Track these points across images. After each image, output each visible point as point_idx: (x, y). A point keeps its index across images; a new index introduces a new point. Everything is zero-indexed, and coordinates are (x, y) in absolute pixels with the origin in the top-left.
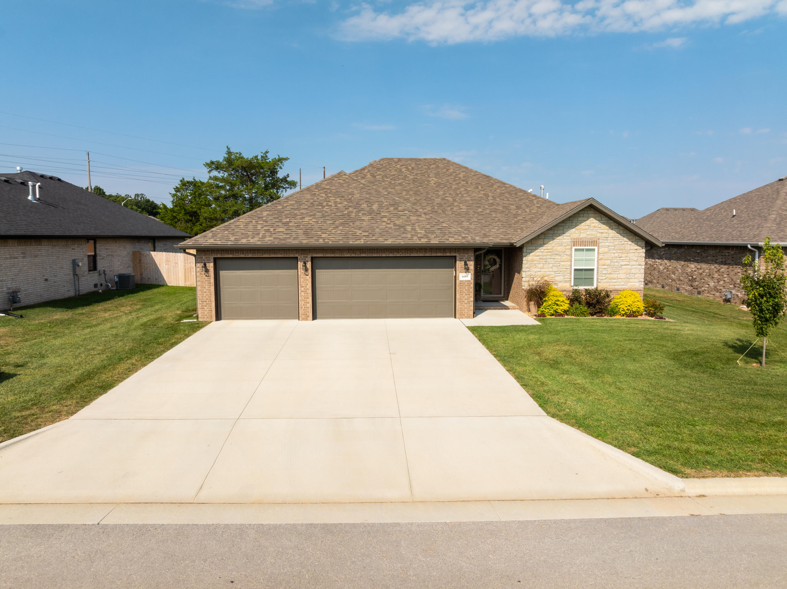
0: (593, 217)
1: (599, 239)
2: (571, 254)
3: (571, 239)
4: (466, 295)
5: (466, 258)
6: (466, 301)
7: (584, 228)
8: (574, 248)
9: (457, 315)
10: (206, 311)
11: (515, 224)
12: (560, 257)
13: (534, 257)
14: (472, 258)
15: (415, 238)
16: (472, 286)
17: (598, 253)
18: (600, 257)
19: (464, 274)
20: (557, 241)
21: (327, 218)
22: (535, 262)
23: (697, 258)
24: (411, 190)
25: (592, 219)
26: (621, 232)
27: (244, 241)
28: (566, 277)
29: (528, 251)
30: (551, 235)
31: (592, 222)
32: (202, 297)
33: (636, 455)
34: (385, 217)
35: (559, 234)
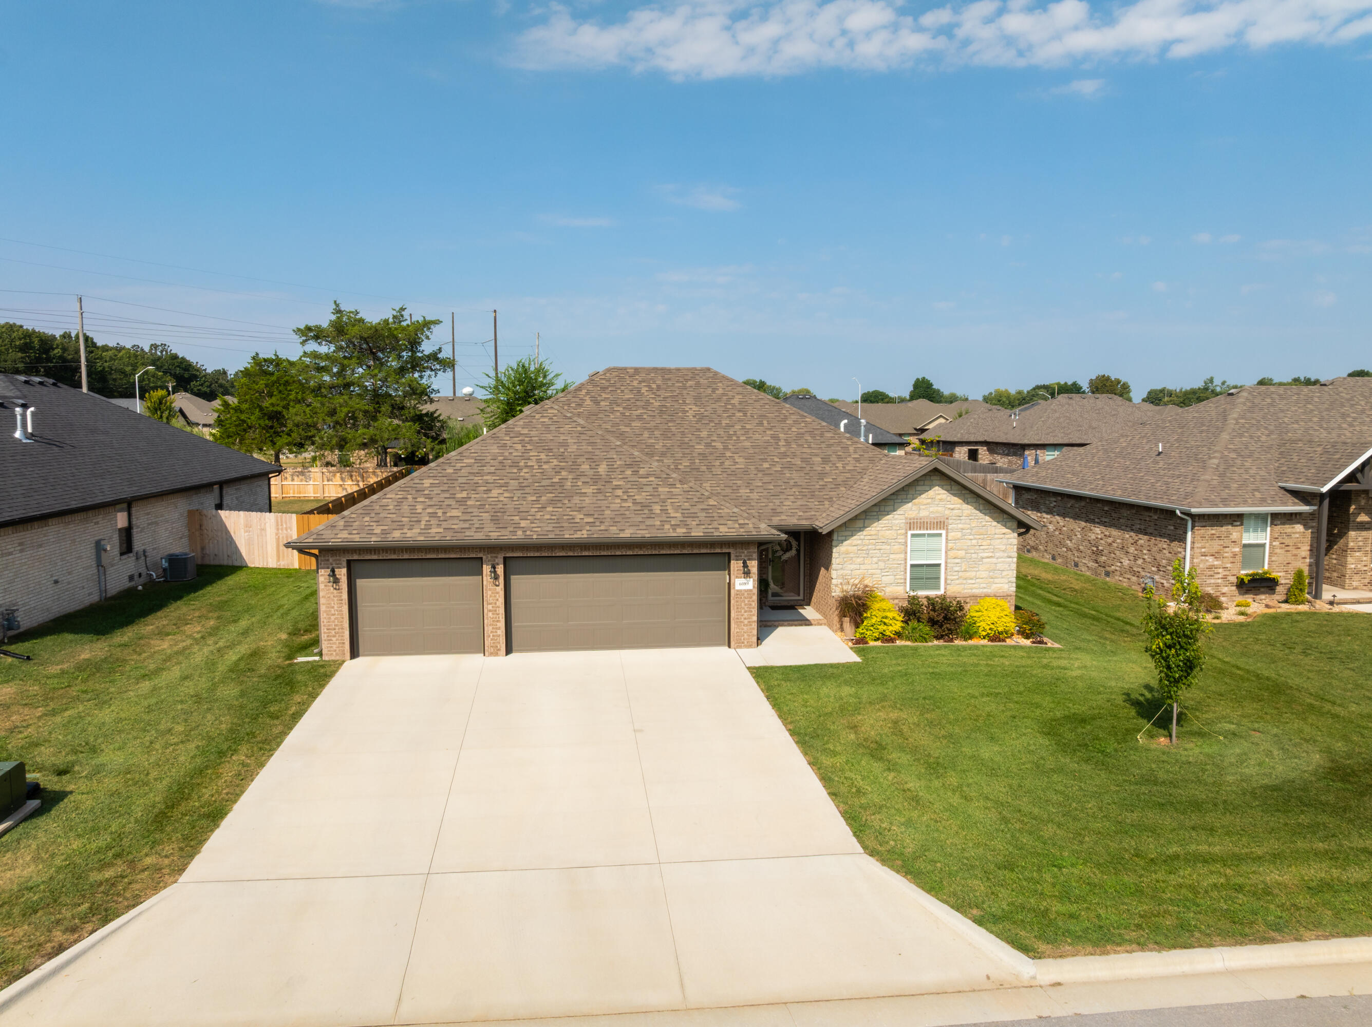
0: (939, 486)
1: (947, 519)
2: (906, 543)
3: (906, 518)
4: (745, 612)
5: (746, 556)
6: (746, 622)
7: (926, 501)
8: (910, 533)
9: (732, 644)
10: (335, 643)
11: (820, 490)
12: (889, 547)
13: (850, 548)
14: (755, 556)
15: (667, 526)
16: (755, 598)
17: (947, 539)
18: (950, 545)
19: (743, 580)
20: (885, 522)
21: (527, 490)
22: (852, 555)
23: (1104, 519)
24: (656, 428)
25: (937, 488)
26: (981, 508)
27: (397, 535)
28: (898, 577)
29: (840, 538)
30: (875, 514)
31: (937, 492)
32: (329, 622)
33: (979, 922)
34: (618, 487)
35: (888, 512)
